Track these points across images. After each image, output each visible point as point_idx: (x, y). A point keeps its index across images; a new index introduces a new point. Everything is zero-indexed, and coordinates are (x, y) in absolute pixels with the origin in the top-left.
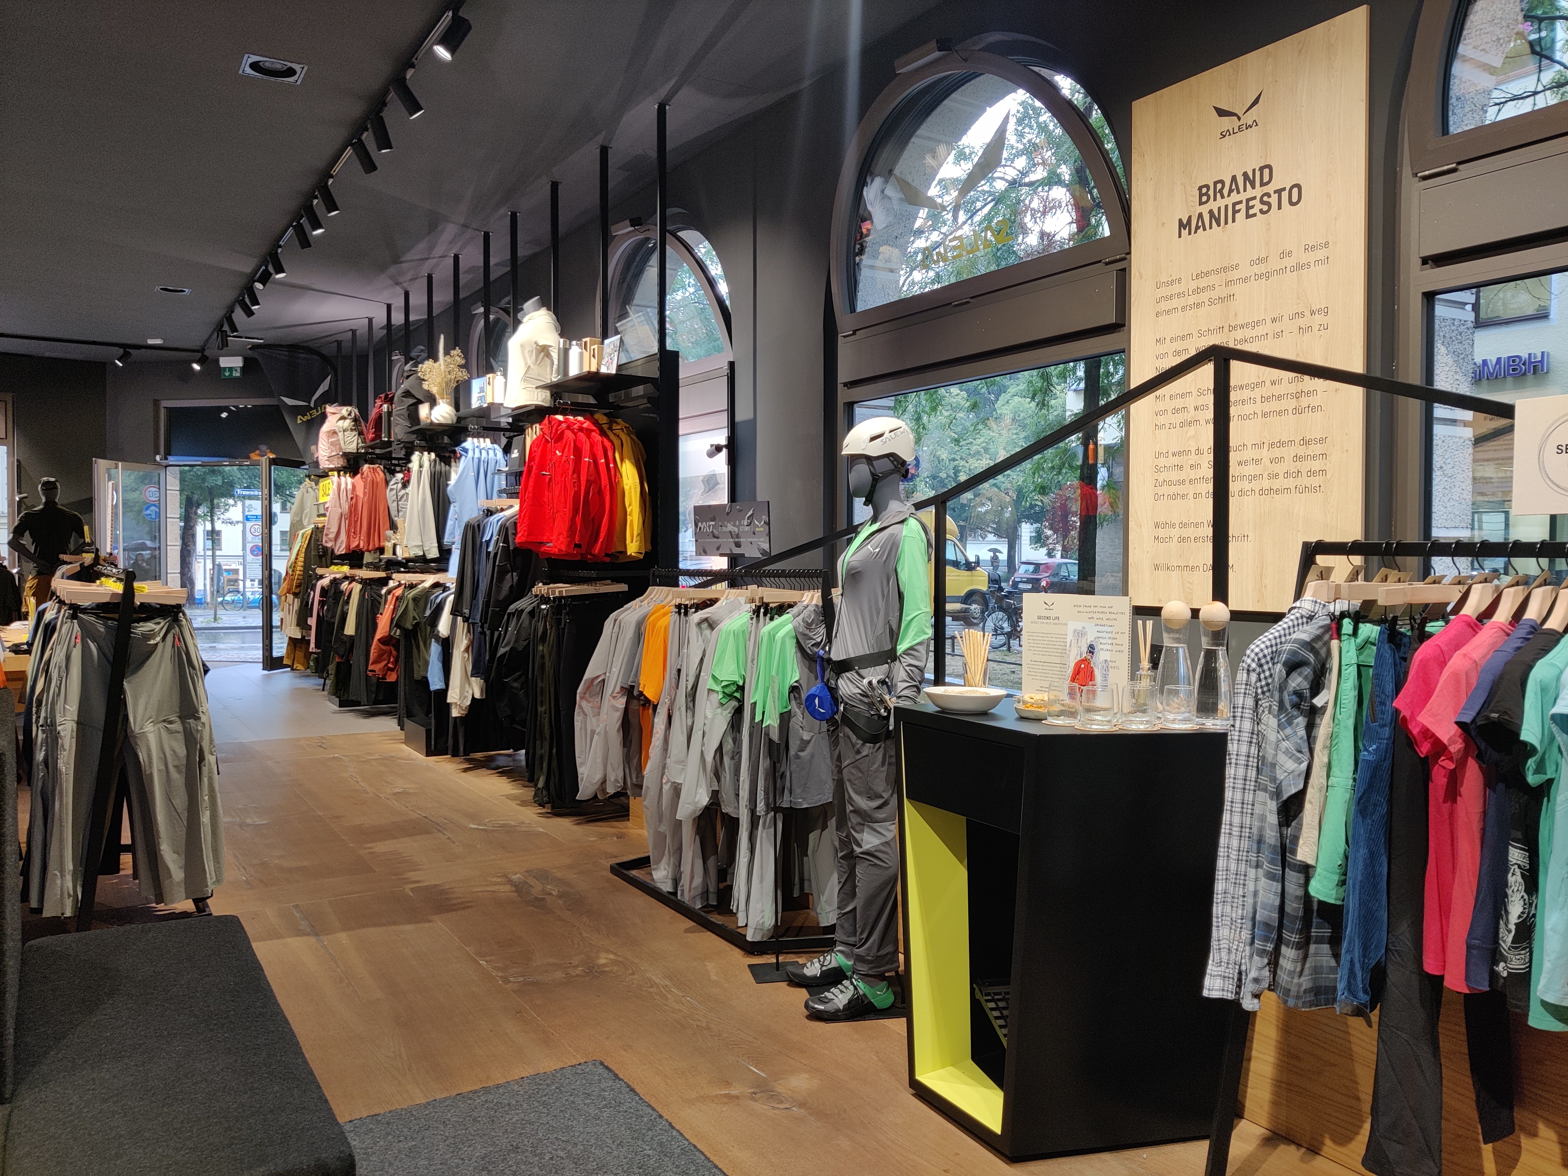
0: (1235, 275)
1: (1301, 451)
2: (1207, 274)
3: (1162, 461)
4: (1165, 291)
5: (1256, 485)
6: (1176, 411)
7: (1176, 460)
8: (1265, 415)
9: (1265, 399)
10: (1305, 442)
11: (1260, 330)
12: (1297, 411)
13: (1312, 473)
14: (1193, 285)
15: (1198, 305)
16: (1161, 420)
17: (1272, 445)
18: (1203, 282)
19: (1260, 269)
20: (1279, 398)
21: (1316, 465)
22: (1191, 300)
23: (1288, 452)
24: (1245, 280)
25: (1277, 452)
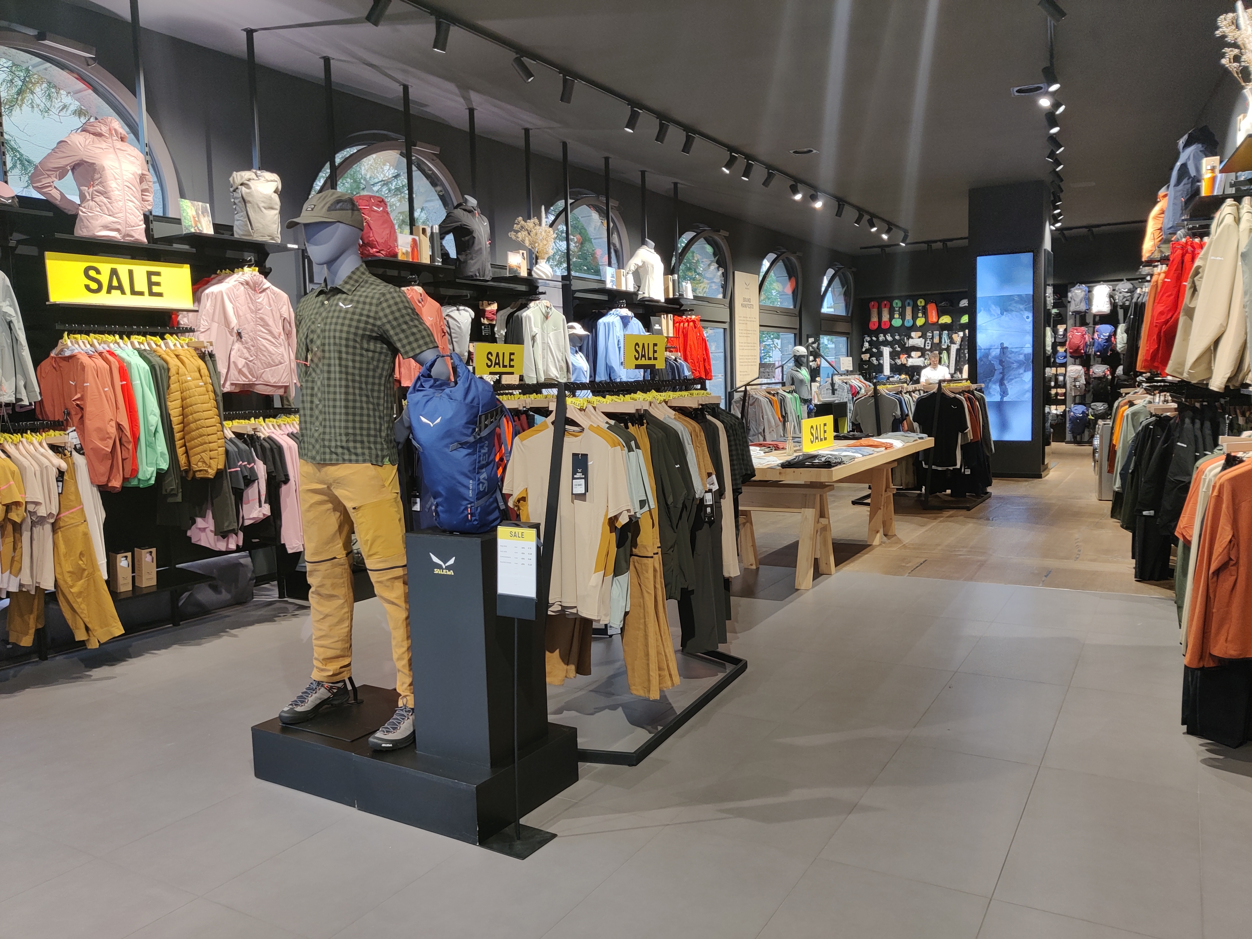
1: (755, 358)
7: (742, 357)
10: (755, 356)
11: (750, 332)
19: (750, 319)
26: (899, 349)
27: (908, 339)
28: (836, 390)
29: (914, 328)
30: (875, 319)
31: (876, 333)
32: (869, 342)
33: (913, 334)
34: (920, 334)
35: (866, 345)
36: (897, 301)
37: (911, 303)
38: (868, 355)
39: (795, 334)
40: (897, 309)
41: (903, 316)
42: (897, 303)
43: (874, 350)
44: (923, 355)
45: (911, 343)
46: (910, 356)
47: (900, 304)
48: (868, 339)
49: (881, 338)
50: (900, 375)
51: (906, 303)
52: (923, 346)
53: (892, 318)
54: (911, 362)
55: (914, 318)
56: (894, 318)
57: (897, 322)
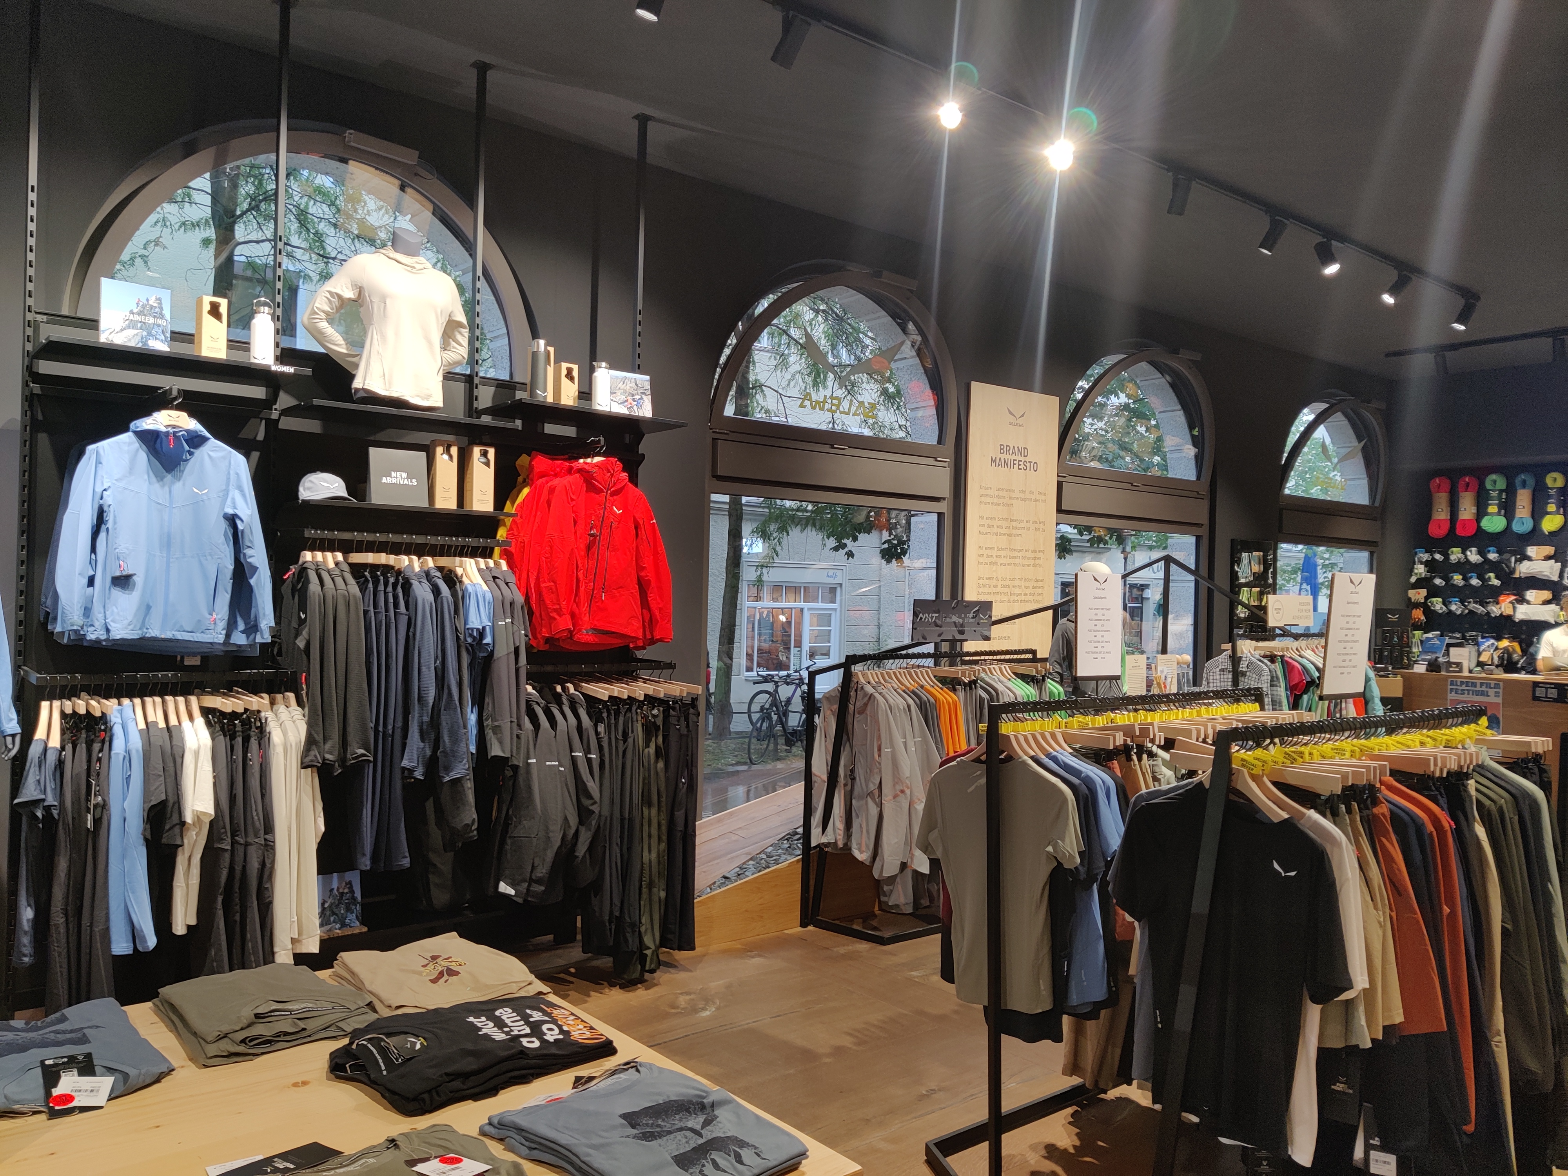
0: (1014, 495)
1: (1035, 584)
2: (1003, 490)
3: (981, 582)
4: (983, 491)
5: (1019, 598)
6: (988, 556)
7: (987, 582)
8: (1023, 565)
9: (1023, 558)
10: (1037, 580)
11: (1022, 525)
12: (1034, 566)
13: (1039, 595)
14: (996, 493)
15: (998, 504)
16: (981, 560)
17: (1025, 580)
18: (1001, 493)
19: (1022, 495)
20: (1028, 558)
21: (1040, 591)
22: (996, 500)
23: (1031, 584)
24: (1017, 499)
25: (1027, 583)
26: (1496, 582)
27: (1520, 560)
28: (1244, 674)
29: (1535, 536)
30: (1441, 513)
31: (1444, 544)
32: (1427, 564)
33: (1531, 551)
34: (1549, 550)
35: (1420, 570)
36: (1494, 477)
37: (1531, 481)
38: (1423, 592)
39: (1198, 539)
40: (1494, 494)
41: (1508, 509)
42: (1496, 482)
43: (1438, 581)
44: (1556, 599)
45: (1524, 569)
46: (1522, 600)
47: (1501, 483)
48: (1426, 557)
49: (1456, 554)
50: (1499, 638)
51: (1518, 480)
52: (1555, 578)
53: (1481, 512)
54: (1523, 613)
55: (1538, 513)
56: (1487, 514)
57: (1494, 523)
